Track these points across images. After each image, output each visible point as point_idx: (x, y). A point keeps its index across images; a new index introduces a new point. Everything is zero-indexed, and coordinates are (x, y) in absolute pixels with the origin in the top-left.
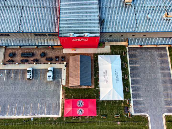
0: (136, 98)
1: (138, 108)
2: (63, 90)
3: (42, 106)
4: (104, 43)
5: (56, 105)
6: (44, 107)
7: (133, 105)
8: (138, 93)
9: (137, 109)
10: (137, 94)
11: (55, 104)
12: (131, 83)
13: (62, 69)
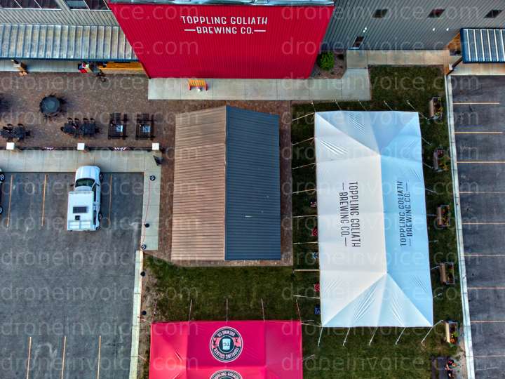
0: (485, 316)
1: (494, 360)
2: (146, 276)
3: (45, 350)
4: (342, 57)
5: (115, 344)
6: (56, 351)
7: (474, 345)
8: (495, 291)
9: (488, 366)
10: (492, 297)
11: (109, 342)
12: (464, 242)
13: (141, 174)
